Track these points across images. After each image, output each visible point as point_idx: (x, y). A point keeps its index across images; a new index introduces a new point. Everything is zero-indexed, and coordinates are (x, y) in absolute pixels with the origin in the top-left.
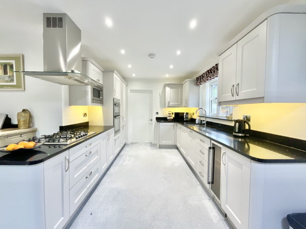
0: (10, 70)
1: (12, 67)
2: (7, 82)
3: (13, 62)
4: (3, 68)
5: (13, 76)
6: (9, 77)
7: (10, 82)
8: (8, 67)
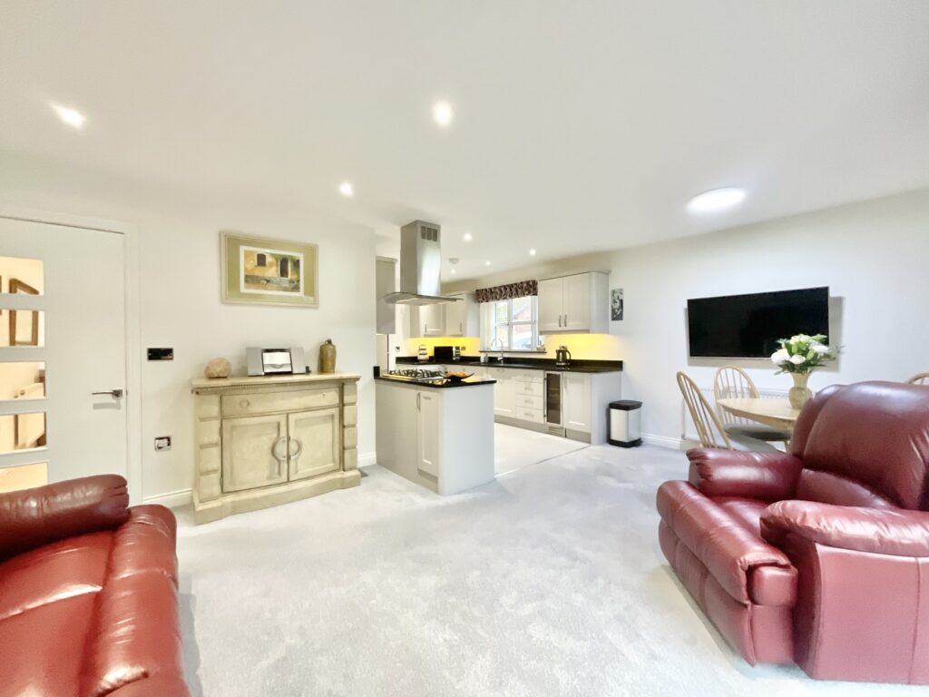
0: (292, 270)
1: (296, 264)
2: (286, 289)
3: (300, 256)
4: (279, 263)
5: (298, 281)
6: (291, 282)
7: (291, 291)
8: (289, 264)
